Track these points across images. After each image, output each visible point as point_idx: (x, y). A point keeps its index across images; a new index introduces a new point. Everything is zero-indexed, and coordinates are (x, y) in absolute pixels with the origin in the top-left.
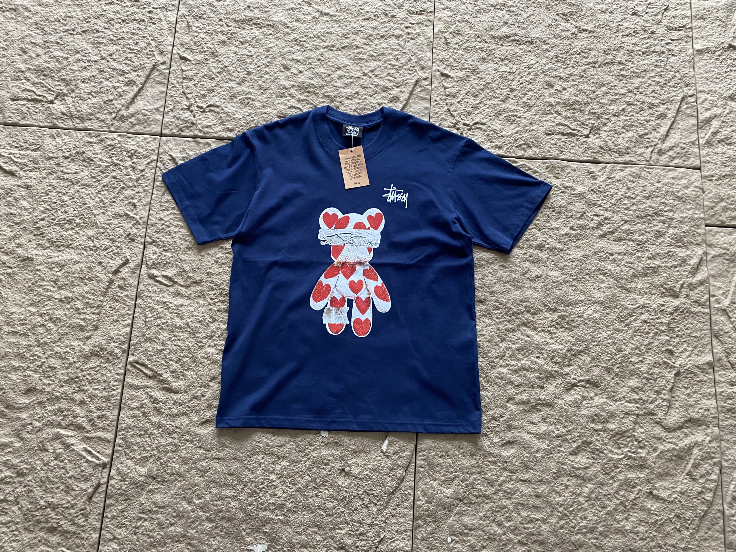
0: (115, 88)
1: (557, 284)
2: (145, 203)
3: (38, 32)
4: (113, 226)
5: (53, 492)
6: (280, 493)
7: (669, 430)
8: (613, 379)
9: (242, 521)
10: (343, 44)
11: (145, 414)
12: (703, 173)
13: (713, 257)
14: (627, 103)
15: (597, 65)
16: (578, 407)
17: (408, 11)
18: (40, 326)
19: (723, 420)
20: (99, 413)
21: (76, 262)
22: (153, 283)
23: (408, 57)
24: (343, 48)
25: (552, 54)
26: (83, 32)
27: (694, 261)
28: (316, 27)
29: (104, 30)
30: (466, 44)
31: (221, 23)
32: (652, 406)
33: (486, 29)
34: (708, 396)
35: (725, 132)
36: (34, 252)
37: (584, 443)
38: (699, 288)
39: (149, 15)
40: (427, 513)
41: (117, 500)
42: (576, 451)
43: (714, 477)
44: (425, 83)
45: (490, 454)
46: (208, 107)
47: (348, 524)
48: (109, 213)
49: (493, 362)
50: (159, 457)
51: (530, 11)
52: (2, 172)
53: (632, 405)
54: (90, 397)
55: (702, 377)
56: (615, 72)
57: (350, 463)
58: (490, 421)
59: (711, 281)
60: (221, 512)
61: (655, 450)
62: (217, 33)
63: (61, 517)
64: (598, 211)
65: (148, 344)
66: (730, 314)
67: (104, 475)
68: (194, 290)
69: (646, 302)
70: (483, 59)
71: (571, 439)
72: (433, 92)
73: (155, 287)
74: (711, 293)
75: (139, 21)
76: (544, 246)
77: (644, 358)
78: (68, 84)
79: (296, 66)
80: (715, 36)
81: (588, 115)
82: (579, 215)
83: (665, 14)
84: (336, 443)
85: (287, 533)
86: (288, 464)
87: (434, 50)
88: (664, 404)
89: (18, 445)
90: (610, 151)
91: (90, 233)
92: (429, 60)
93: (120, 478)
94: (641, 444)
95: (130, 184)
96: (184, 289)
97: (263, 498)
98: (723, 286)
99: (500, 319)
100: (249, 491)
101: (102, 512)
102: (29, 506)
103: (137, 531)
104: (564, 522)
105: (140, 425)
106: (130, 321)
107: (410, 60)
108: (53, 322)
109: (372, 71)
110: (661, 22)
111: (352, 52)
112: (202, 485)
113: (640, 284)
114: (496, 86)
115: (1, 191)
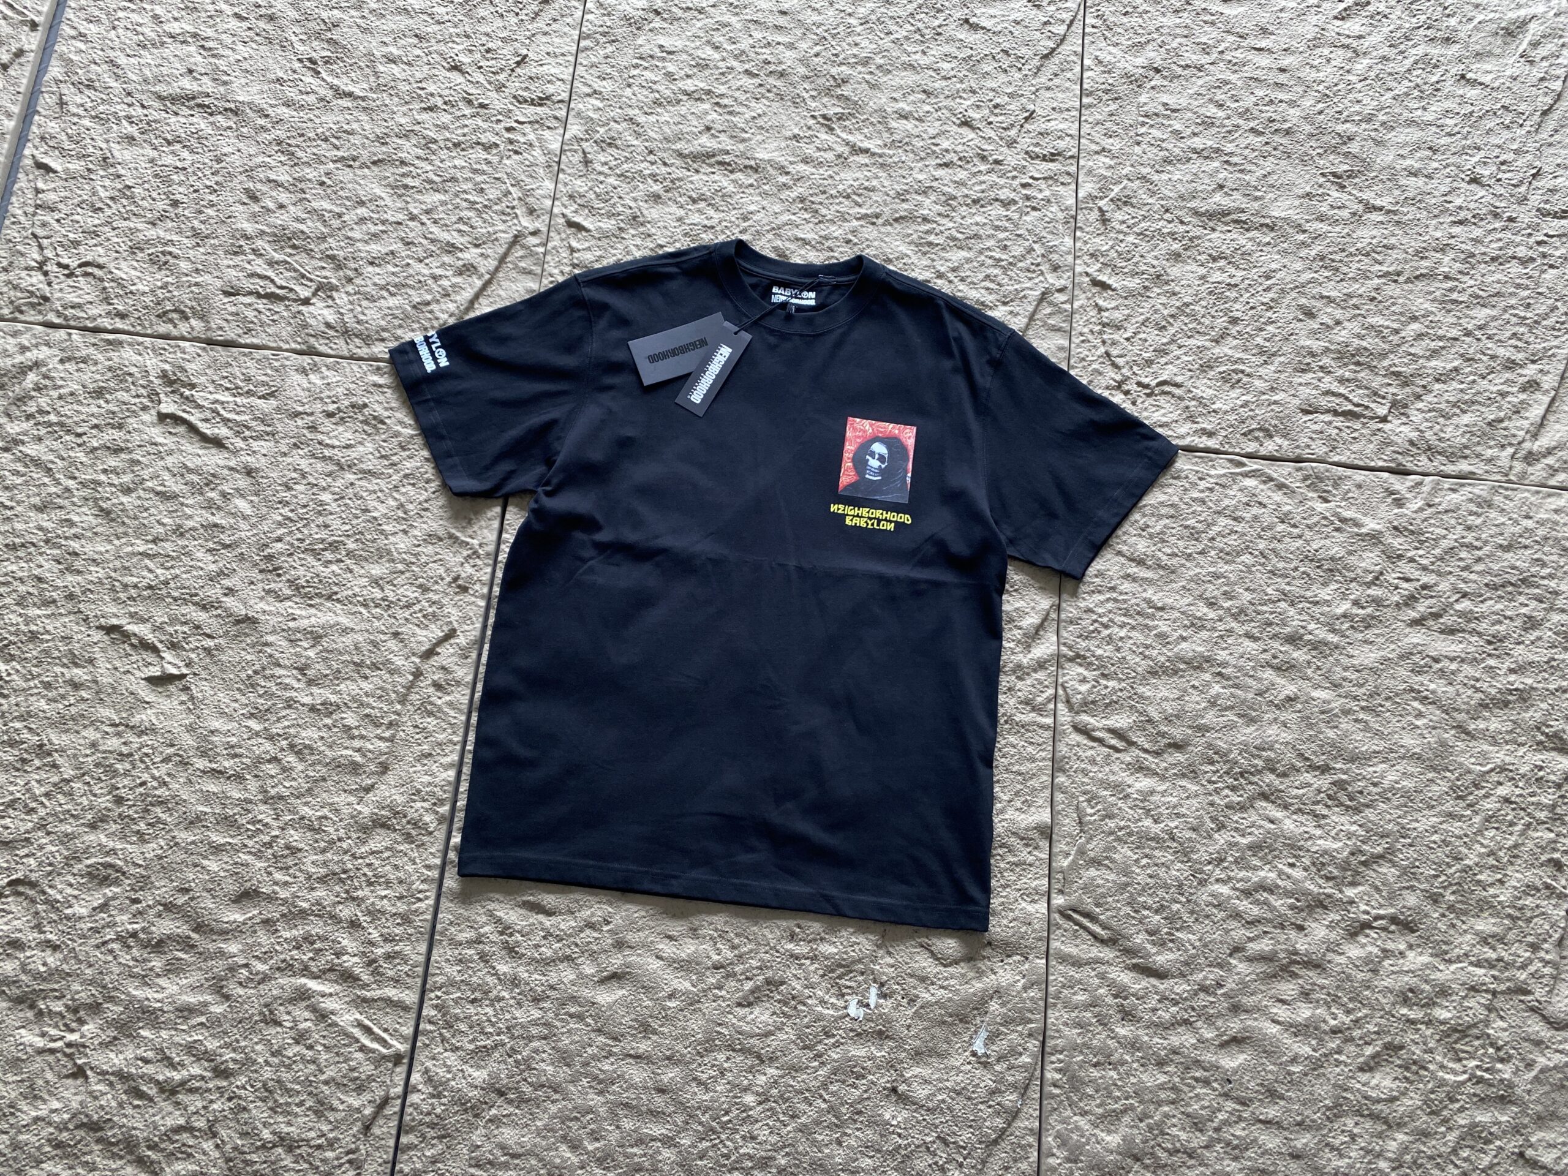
0: (435, 278)
1: (1330, 717)
3: (283, 158)
4: (424, 559)
5: (289, 1113)
6: (763, 1134)
7: (1558, 1025)
8: (1443, 915)
10: (897, 211)
11: (484, 957)
14: (1462, 355)
15: (1401, 279)
16: (1375, 971)
17: (1027, 153)
18: (269, 761)
20: (388, 948)
21: (346, 631)
23: (1027, 244)
24: (896, 220)
25: (1313, 253)
26: (374, 163)
28: (843, 175)
29: (416, 162)
30: (1143, 225)
31: (651, 158)
32: (1522, 976)
33: (1182, 197)
36: (259, 607)
37: (1388, 1047)
39: (507, 135)
41: (423, 1136)
42: (1372, 1064)
44: (1061, 297)
45: (1197, 1063)
48: (416, 532)
49: (1202, 872)
50: (512, 1049)
51: (1269, 165)
52: (196, 438)
53: (1482, 971)
54: (369, 913)
56: (1438, 293)
57: (907, 1075)
58: (1196, 994)
60: (639, 1169)
61: (1529, 1065)
62: (644, 177)
63: (306, 1166)
64: (1409, 570)
67: (396, 1079)
69: (1508, 759)
70: (1176, 256)
71: (1361, 1038)
72: (1077, 316)
75: (488, 147)
76: (1301, 638)
77: (1505, 875)
78: (339, 267)
79: (803, 252)
81: (1384, 376)
82: (1370, 578)
83: (1535, 183)
84: (880, 1033)
86: (781, 1073)
87: (1078, 234)
88: (1547, 970)
89: (218, 1009)
90: (1430, 451)
91: (377, 570)
92: (1069, 253)
94: (1501, 1054)
97: (728, 1143)
99: (1214, 783)
100: (700, 1128)
101: (391, 1159)
102: (239, 1142)
105: (475, 979)
106: (455, 757)
107: (1031, 250)
108: (296, 753)
109: (954, 270)
110: (1526, 199)
111: (915, 230)
112: (602, 1110)
113: (1494, 724)
114: (1202, 312)
115: (195, 478)
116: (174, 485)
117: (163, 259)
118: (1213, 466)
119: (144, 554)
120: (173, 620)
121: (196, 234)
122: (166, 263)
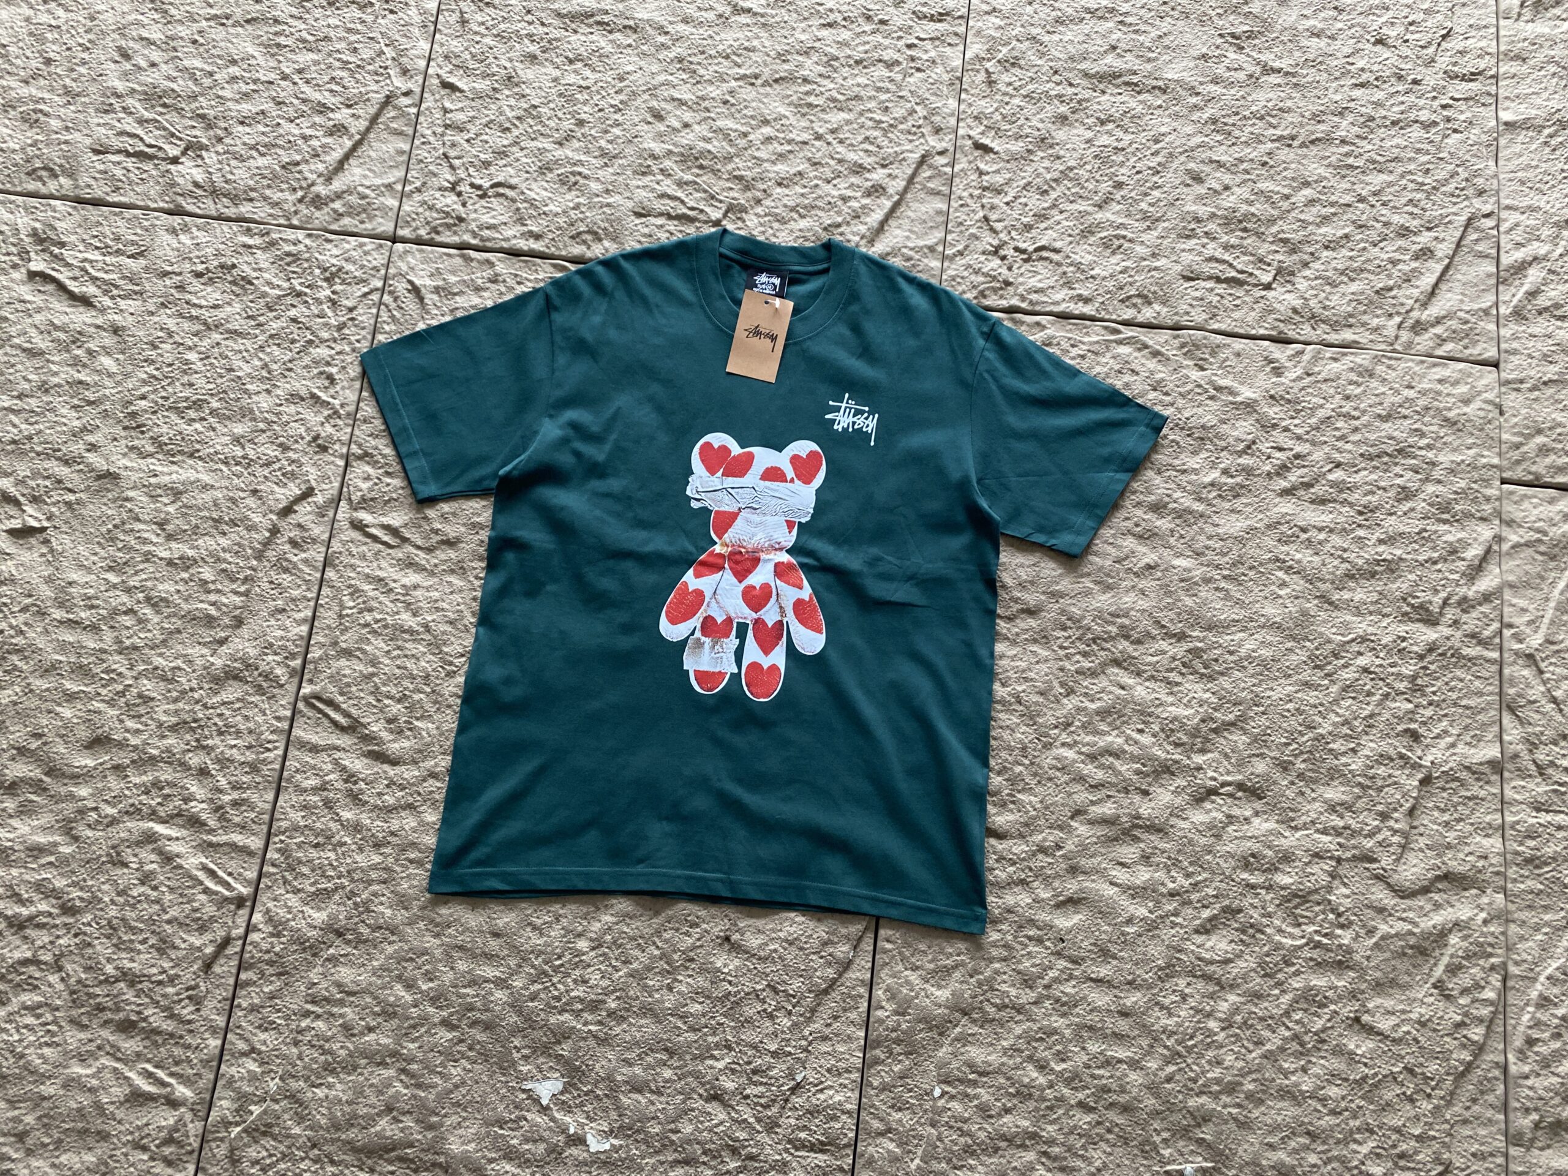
0: (305, 138)
1: (1189, 584)
2: (352, 374)
3: (156, 16)
4: (285, 418)
5: (132, 950)
6: (595, 978)
7: (1403, 893)
8: (1292, 783)
9: (515, 1031)
10: (776, 72)
11: (328, 804)
12: (1503, 375)
13: (1513, 547)
14: (1354, 222)
15: (1296, 143)
16: (1218, 837)
17: (914, 13)
18: (125, 613)
19: (1515, 881)
20: (235, 795)
21: (206, 487)
22: (361, 538)
23: (909, 105)
24: (776, 81)
25: (1205, 116)
26: (248, 21)
27: (1473, 552)
28: (723, 35)
29: (290, 20)
30: (1031, 87)
31: (529, 18)
32: (1369, 844)
33: (1072, 58)
34: (1487, 830)
35: (1553, 293)
36: (121, 462)
37: (1225, 910)
38: (1482, 609)
40: (894, 1035)
41: (262, 974)
42: (1208, 926)
43: (1489, 994)
44: (941, 160)
45: (1031, 922)
46: (492, 186)
47: (729, 1048)
48: (279, 392)
49: (1047, 735)
50: (351, 891)
51: (1165, 26)
52: (66, 296)
53: (1329, 838)
54: (218, 761)
55: (1475, 790)
56: (1333, 158)
57: (742, 926)
58: (1034, 855)
59: (1507, 595)
60: (471, 1010)
61: (1371, 932)
62: (520, 37)
63: (147, 1000)
64: (1282, 439)
65: (343, 662)
66: (1543, 665)
67: (239, 921)
68: (443, 557)
69: (1370, 630)
70: (1063, 119)
71: (1198, 901)
72: (957, 180)
73: (365, 548)
74: (1506, 620)
75: (362, 7)
76: (1165, 506)
77: (1359, 744)
78: (210, 127)
79: (678, 113)
80: (1545, 95)
81: (1272, 243)
82: (1241, 446)
83: (1444, 45)
85: (605, 1061)
86: (614, 919)
87: (963, 96)
88: (1395, 839)
89: (67, 850)
90: (1314, 319)
91: (239, 429)
92: (952, 115)
93: (271, 929)
94: (1342, 920)
95: (325, 335)
96: (421, 554)
97: (559, 986)
98: (1531, 607)
99: (1066, 648)
100: (532, 971)
101: (230, 995)
102: (83, 976)
103: (300, 1038)
104: (1174, 1068)
105: (318, 825)
106: (309, 613)
107: (912, 112)
108: (153, 605)
109: (833, 131)
110: (1433, 61)
111: (795, 91)
112: (437, 953)
113: (1359, 594)
114: (1087, 175)
115: (62, 336)
116: (41, 343)
117: (34, 116)
118: (1087, 334)
119: (10, 410)
120: (36, 474)
121: (67, 92)
122: (37, 121)
